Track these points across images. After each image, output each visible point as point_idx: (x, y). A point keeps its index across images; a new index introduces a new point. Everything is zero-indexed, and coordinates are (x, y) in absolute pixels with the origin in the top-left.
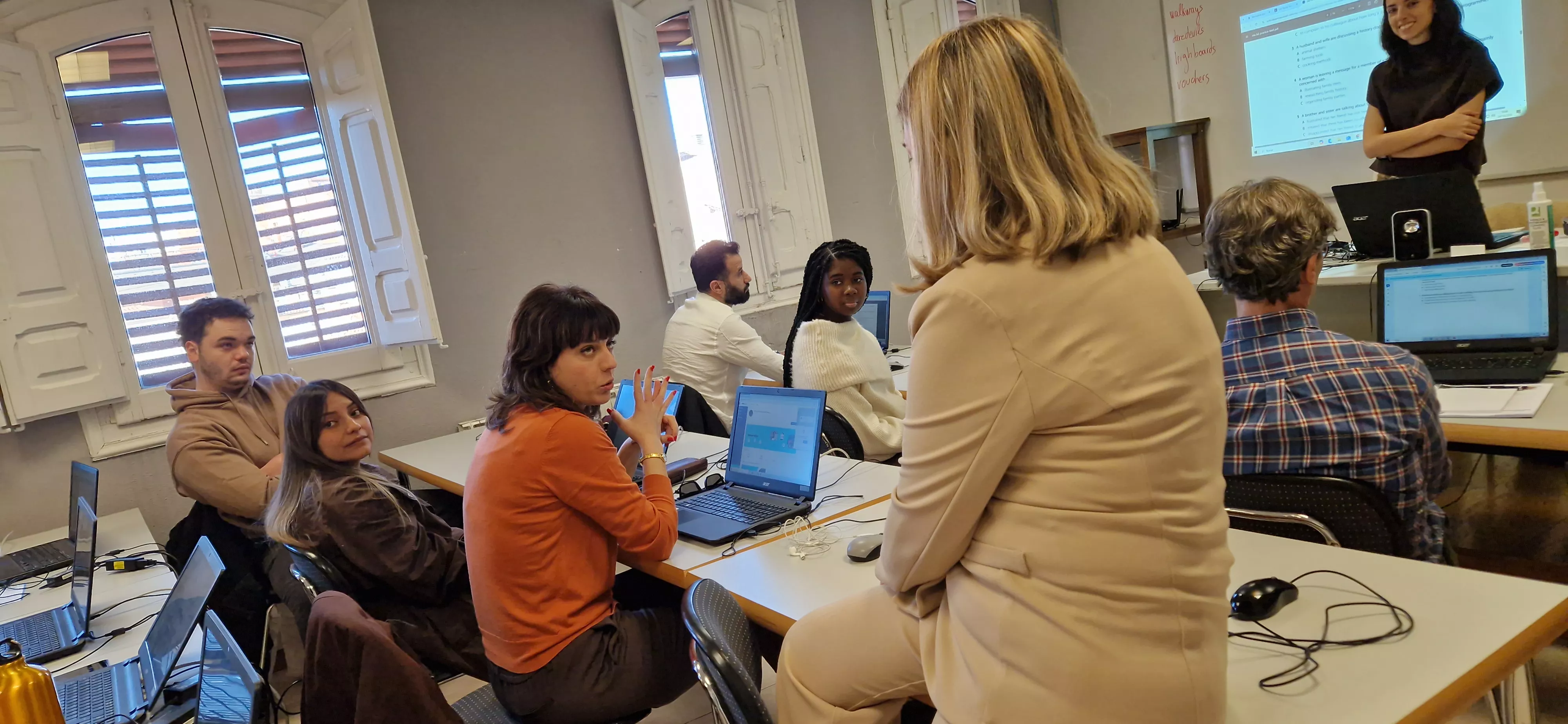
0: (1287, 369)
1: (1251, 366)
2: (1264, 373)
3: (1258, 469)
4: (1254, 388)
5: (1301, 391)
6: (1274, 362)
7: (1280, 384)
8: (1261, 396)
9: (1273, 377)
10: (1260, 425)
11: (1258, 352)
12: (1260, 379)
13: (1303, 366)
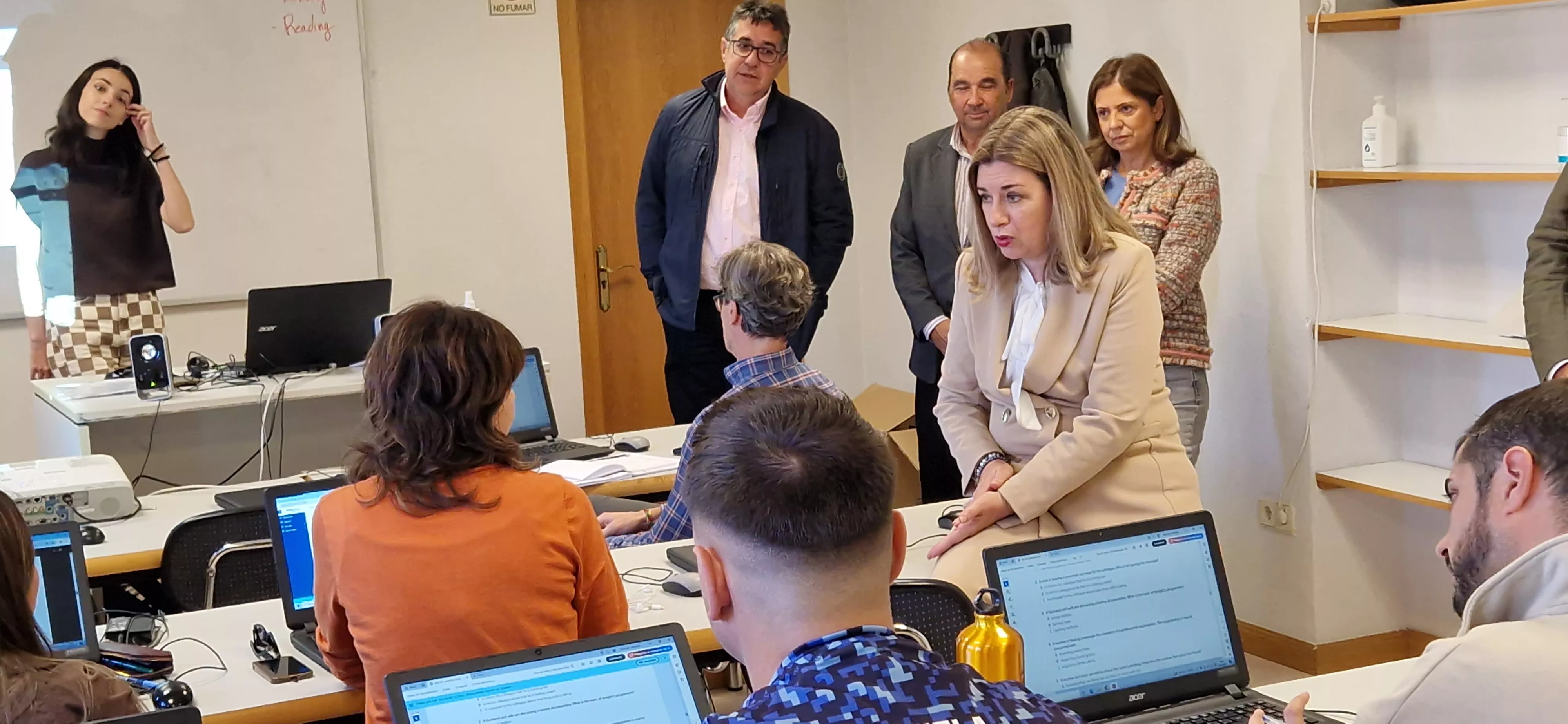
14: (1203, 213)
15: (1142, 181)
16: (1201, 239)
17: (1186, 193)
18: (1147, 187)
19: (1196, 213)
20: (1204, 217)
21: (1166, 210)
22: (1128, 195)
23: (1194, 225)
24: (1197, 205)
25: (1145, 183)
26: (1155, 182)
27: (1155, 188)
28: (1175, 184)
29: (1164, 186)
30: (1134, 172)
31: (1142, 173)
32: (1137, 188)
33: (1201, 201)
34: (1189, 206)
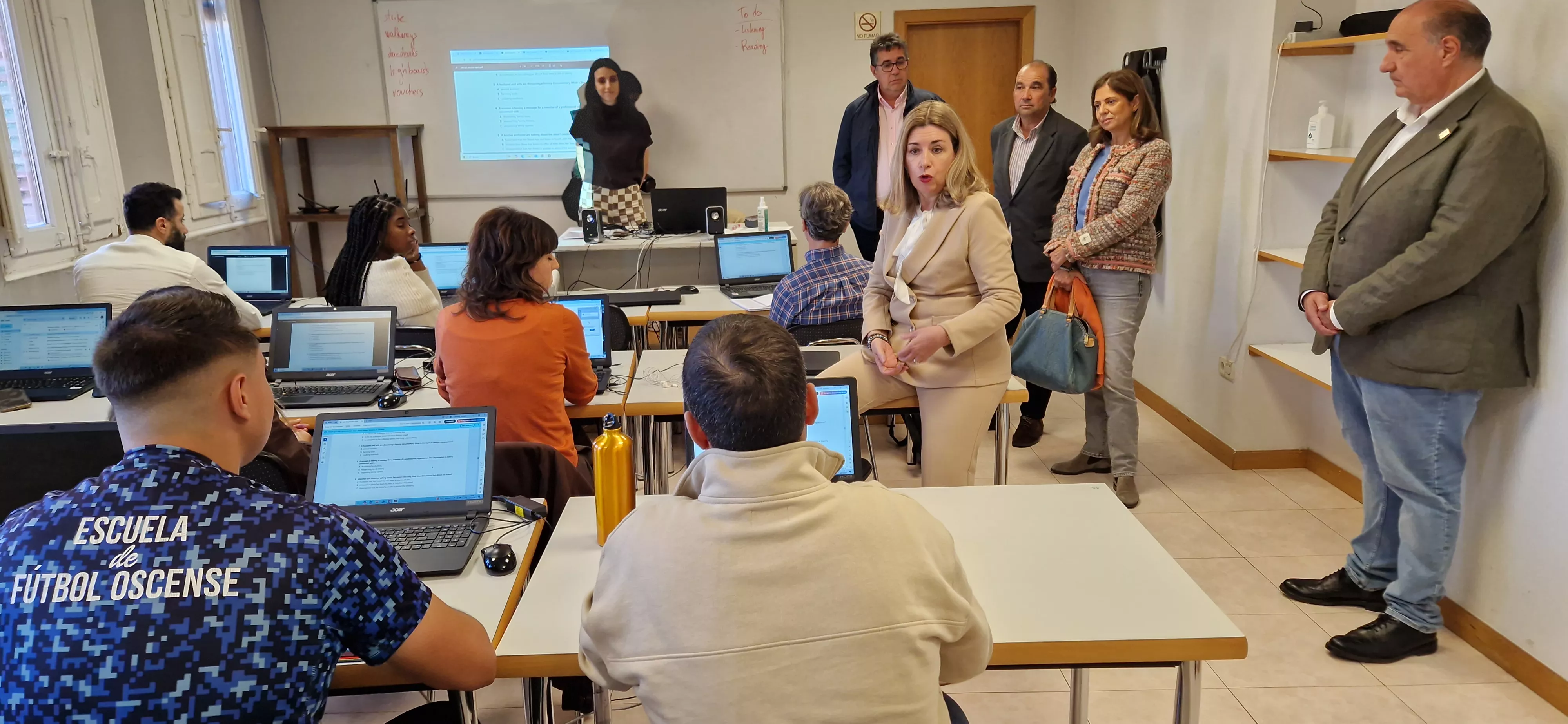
0: (846, 272)
1: (832, 271)
2: (838, 274)
3: (839, 319)
4: (836, 281)
5: (853, 282)
6: (840, 268)
7: (845, 278)
8: (840, 284)
9: (842, 276)
10: (842, 298)
11: (834, 264)
12: (837, 277)
13: (852, 270)
14: (1155, 175)
15: (1121, 151)
16: (1152, 191)
17: (1146, 161)
18: (1123, 156)
19: (1150, 174)
20: (1156, 177)
21: (1130, 171)
22: (1110, 160)
23: (1148, 182)
24: (1152, 169)
25: (1122, 153)
26: (1128, 153)
27: (1127, 157)
28: (1139, 155)
29: (1133, 156)
30: (1117, 146)
31: (1121, 147)
32: (1116, 156)
33: (1155, 167)
34: (1147, 169)
